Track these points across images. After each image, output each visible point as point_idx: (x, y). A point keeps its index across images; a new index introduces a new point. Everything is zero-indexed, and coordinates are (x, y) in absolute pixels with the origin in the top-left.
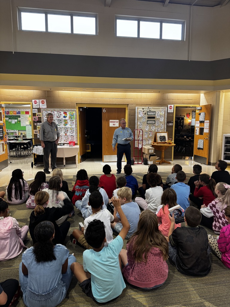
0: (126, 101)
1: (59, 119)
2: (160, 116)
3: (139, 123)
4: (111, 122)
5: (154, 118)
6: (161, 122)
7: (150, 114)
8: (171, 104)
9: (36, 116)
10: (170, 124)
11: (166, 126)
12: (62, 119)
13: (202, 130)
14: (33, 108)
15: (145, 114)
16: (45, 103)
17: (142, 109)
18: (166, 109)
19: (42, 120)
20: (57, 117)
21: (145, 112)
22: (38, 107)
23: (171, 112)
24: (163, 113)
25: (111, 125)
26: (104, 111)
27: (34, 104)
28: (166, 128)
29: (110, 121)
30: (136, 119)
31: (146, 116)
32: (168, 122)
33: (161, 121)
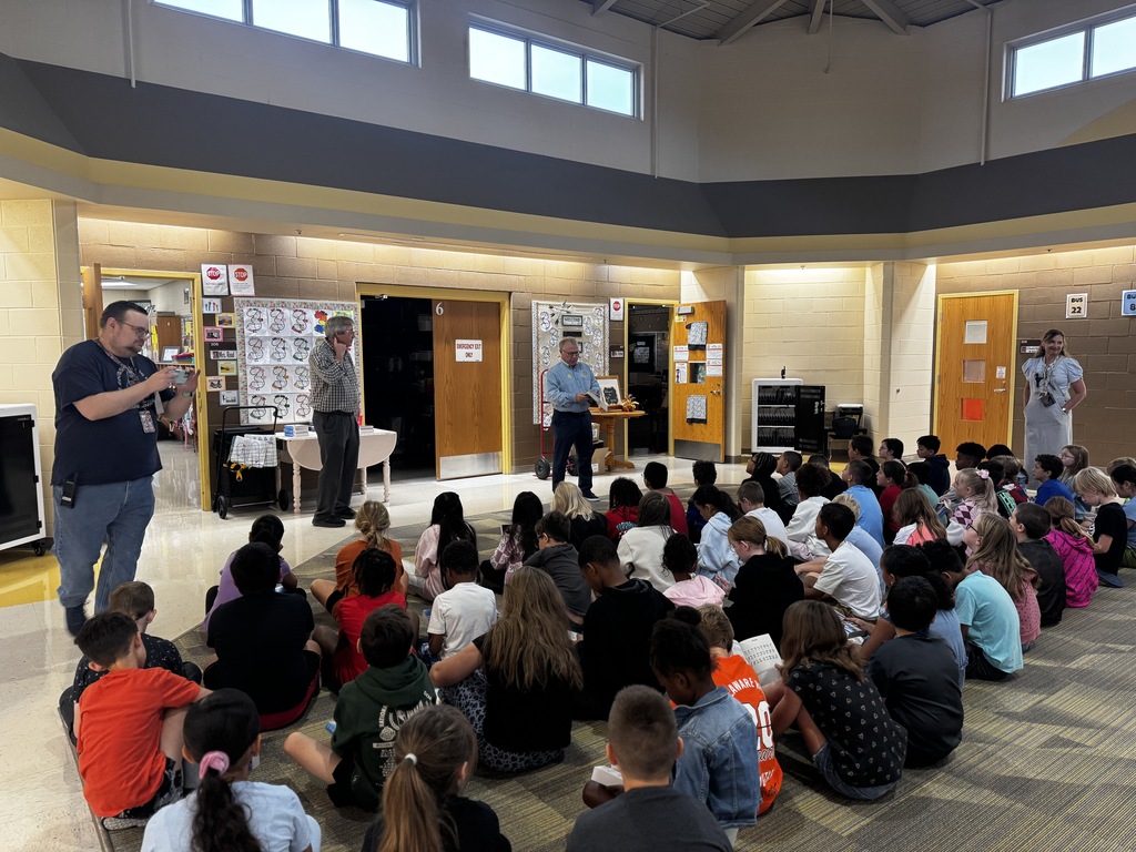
0: (503, 283)
1: (300, 335)
2: (594, 329)
3: (541, 351)
4: (460, 346)
5: (579, 334)
6: (595, 347)
7: (570, 323)
8: (617, 297)
9: (215, 325)
10: (618, 354)
11: (607, 359)
12: (311, 336)
13: (695, 370)
14: (204, 296)
15: (557, 322)
16: (250, 280)
17: (547, 309)
18: (607, 310)
19: (238, 340)
20: (293, 328)
21: (555, 318)
22: (225, 292)
23: (617, 318)
24: (601, 321)
25: (460, 355)
26: (439, 310)
27: (206, 279)
28: (607, 364)
29: (458, 342)
30: (534, 339)
31: (560, 329)
32: (613, 349)
33: (595, 343)
